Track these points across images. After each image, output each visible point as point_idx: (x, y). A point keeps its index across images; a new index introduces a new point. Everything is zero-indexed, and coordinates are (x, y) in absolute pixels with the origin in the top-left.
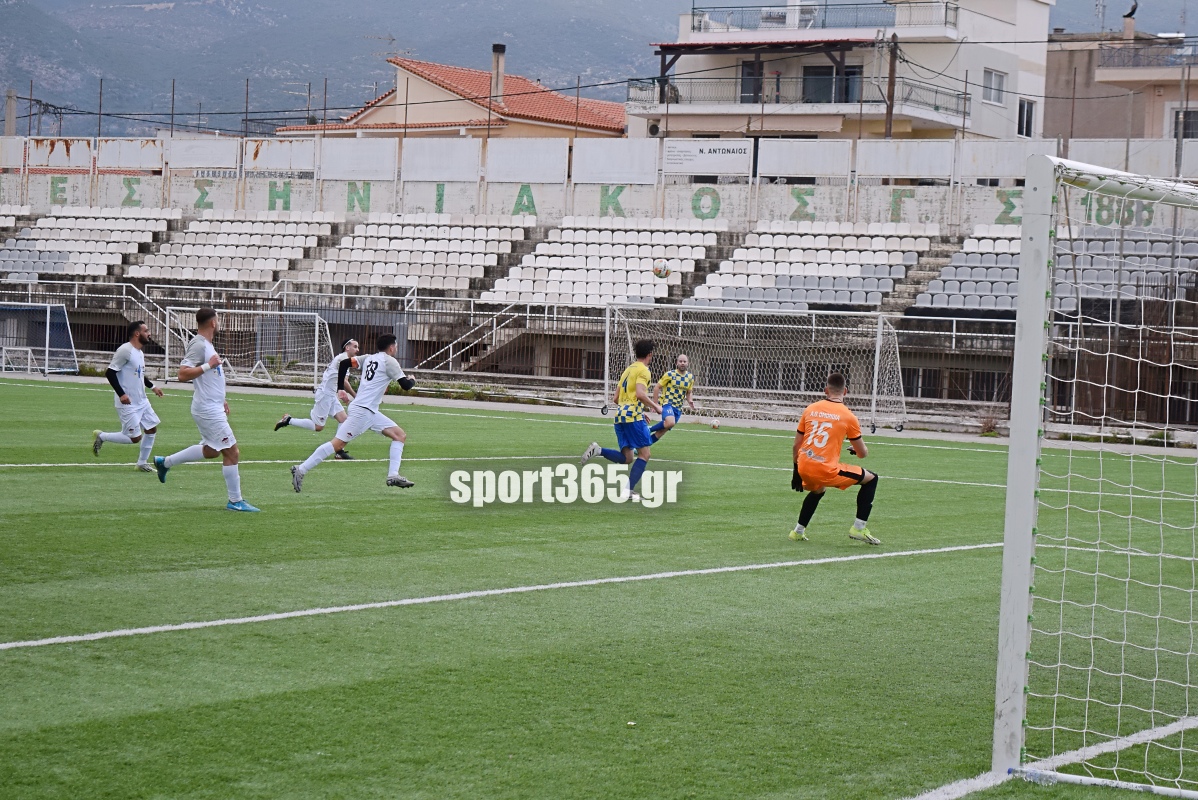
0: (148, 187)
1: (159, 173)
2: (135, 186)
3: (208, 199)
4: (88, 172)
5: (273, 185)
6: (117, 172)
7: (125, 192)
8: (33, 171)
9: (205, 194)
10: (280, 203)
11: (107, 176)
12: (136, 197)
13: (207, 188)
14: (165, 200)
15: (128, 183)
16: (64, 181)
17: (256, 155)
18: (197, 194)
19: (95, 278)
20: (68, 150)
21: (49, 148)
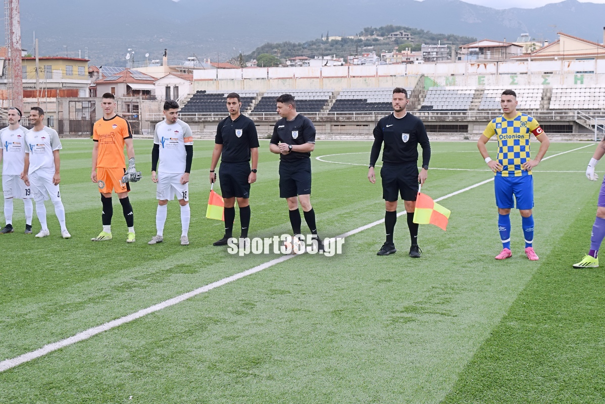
0: (520, 78)
1: (526, 73)
2: (515, 78)
3: (547, 82)
4: (495, 74)
5: (576, 76)
6: (508, 74)
7: (511, 80)
8: (471, 75)
9: (546, 80)
10: (579, 82)
11: (503, 75)
12: (516, 82)
13: (547, 78)
14: (529, 82)
15: (513, 78)
16: (484, 77)
17: (569, 66)
18: (543, 80)
19: (537, 109)
20: (486, 67)
21: (477, 66)
